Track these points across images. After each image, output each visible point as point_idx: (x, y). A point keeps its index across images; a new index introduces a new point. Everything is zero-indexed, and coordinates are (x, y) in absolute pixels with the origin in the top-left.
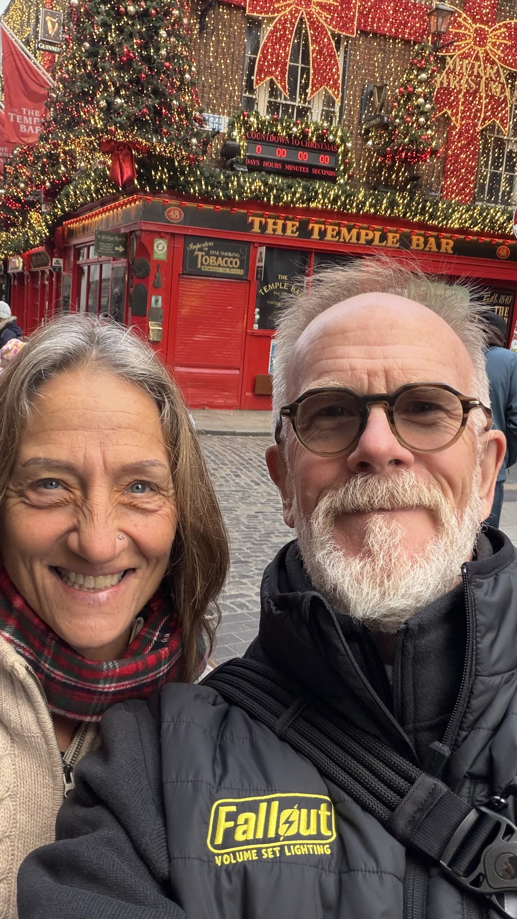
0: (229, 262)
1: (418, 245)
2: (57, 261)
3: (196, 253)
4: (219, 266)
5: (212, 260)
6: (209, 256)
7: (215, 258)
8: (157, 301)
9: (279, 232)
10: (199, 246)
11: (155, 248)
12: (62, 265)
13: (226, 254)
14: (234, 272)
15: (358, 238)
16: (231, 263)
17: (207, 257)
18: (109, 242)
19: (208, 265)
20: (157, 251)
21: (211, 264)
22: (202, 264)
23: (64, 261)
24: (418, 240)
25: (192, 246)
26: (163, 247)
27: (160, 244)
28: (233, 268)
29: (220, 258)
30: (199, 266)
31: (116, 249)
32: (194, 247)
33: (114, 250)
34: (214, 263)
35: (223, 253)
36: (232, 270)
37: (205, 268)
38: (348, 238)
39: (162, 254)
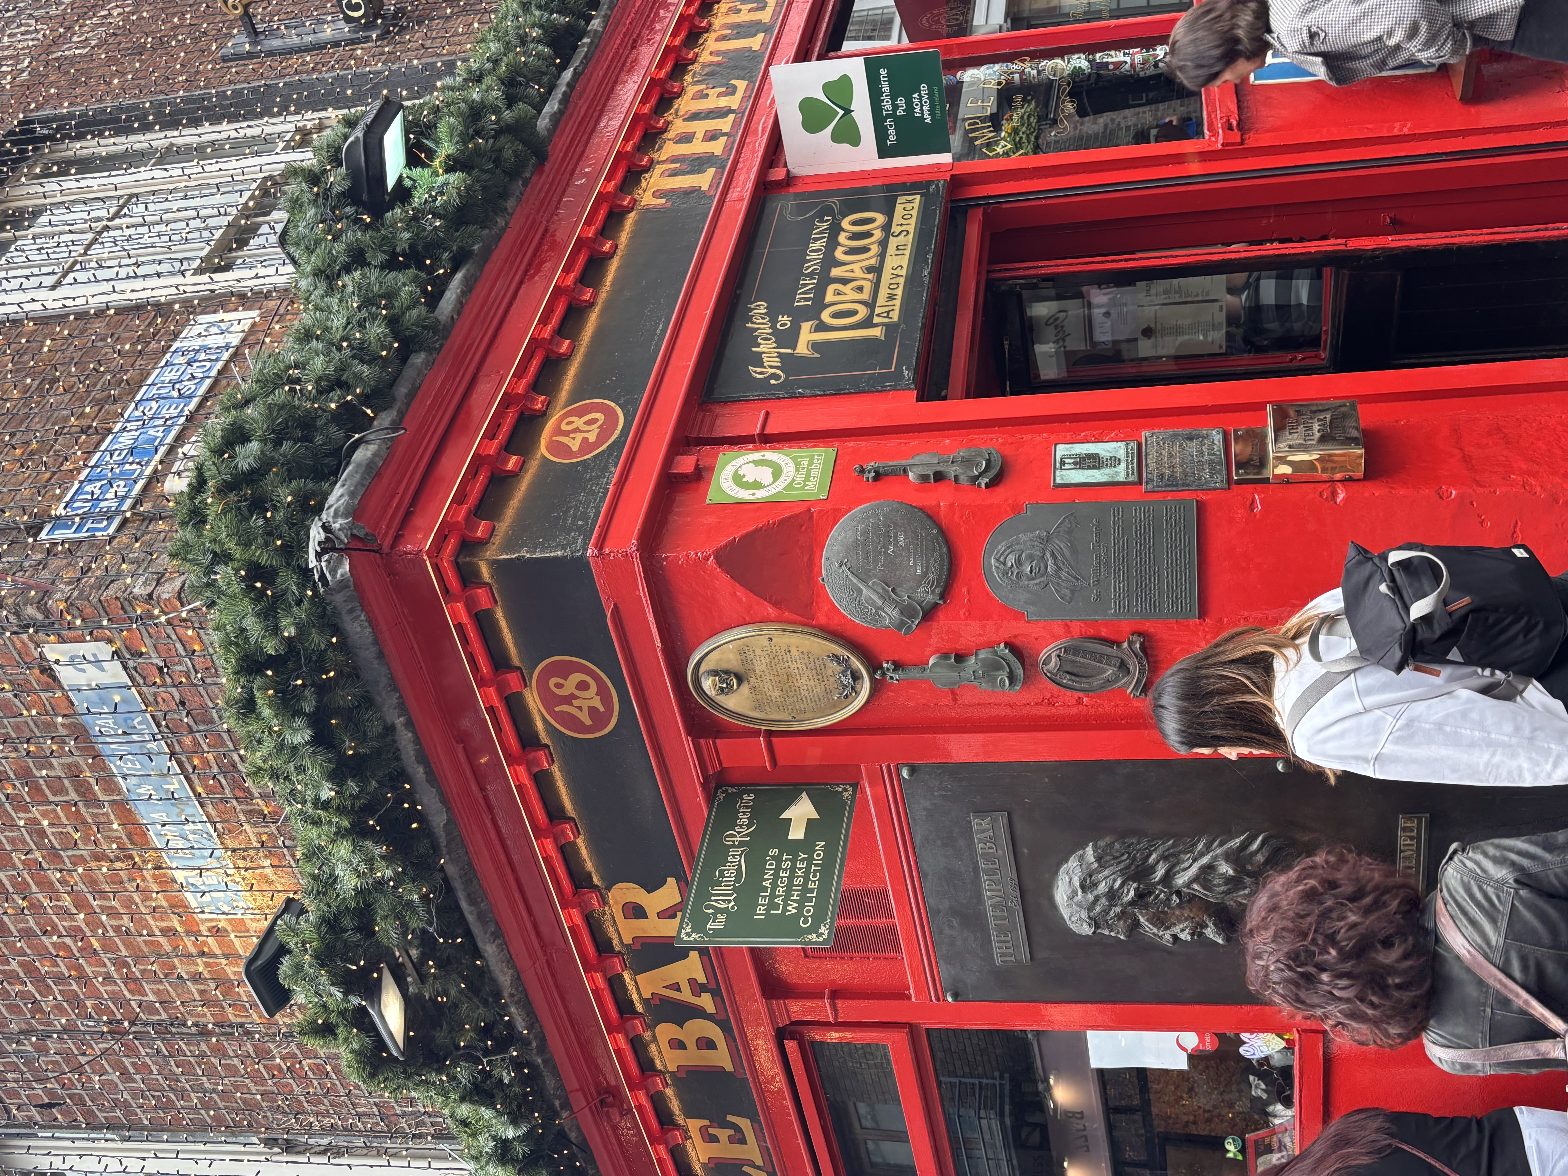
0: (858, 244)
3: (802, 348)
4: (875, 269)
5: (844, 296)
6: (819, 304)
7: (834, 287)
8: (1092, 462)
9: (723, 123)
10: (766, 348)
13: (814, 256)
14: (908, 226)
16: (860, 236)
17: (825, 316)
19: (871, 305)
21: (865, 296)
22: (864, 325)
26: (761, 464)
27: (738, 479)
28: (887, 228)
29: (837, 272)
30: (876, 332)
31: (797, 833)
32: (771, 360)
34: (860, 289)
35: (809, 267)
36: (895, 229)
37: (888, 312)
39: (797, 464)
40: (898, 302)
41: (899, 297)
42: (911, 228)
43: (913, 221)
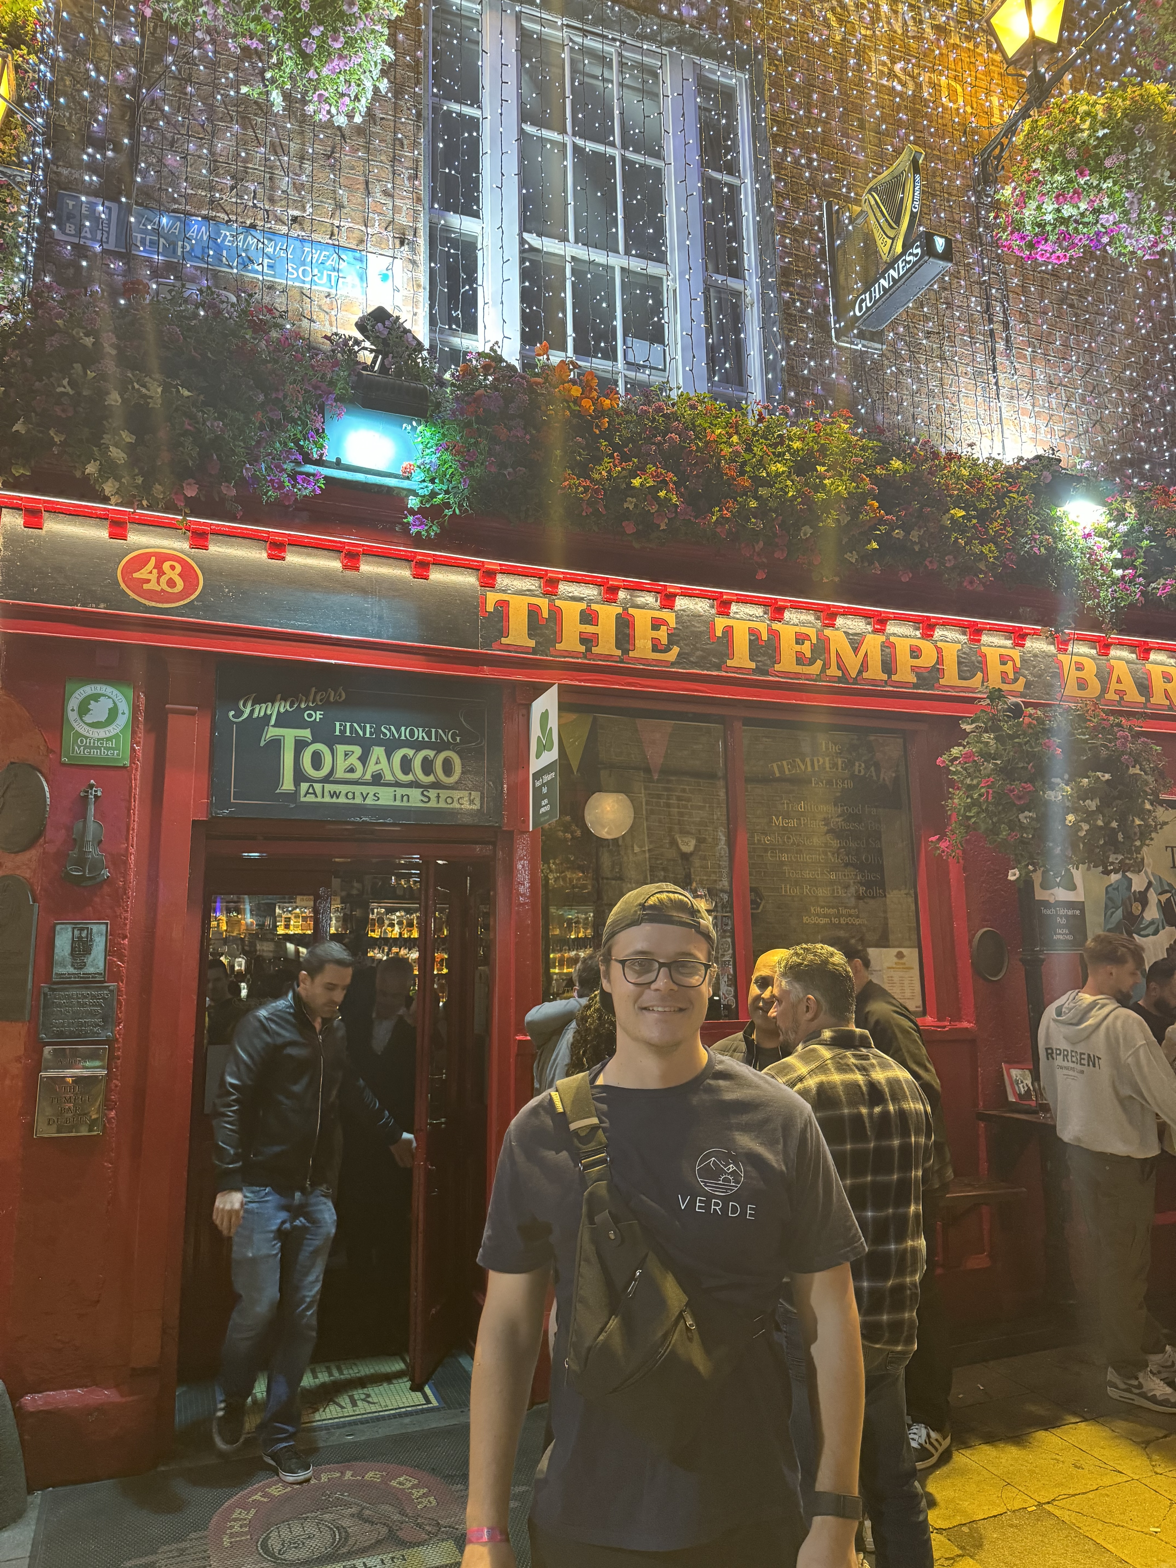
0: (417, 764)
1: (1081, 686)
3: (272, 732)
4: (377, 780)
5: (343, 758)
6: (331, 742)
7: (358, 750)
8: (81, 949)
9: (607, 646)
10: (281, 706)
11: (72, 716)
13: (405, 733)
14: (439, 801)
15: (889, 666)
16: (427, 766)
17: (319, 747)
19: (327, 780)
20: (82, 729)
21: (340, 774)
22: (299, 776)
25: (250, 708)
26: (113, 714)
27: (96, 697)
28: (437, 785)
29: (378, 752)
30: (287, 785)
32: (261, 712)
34: (352, 770)
35: (390, 730)
36: (432, 793)
37: (315, 793)
38: (853, 663)
39: (108, 739)
40: (327, 799)
41: (334, 800)
42: (433, 804)
43: (442, 805)
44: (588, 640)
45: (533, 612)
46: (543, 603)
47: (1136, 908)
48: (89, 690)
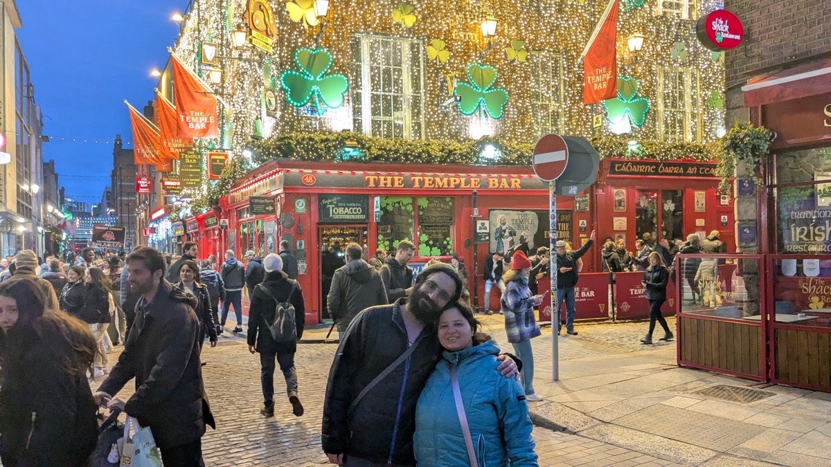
0: (353, 211)
1: (494, 185)
2: (224, 221)
3: (328, 206)
4: (346, 214)
5: (340, 210)
7: (343, 208)
8: (301, 245)
9: (389, 185)
10: (329, 201)
11: (297, 205)
12: (228, 224)
13: (351, 204)
14: (357, 217)
15: (449, 184)
16: (355, 211)
17: (336, 208)
18: (261, 204)
19: (338, 214)
20: (298, 207)
22: (333, 214)
23: (229, 221)
24: (494, 181)
25: (324, 202)
26: (303, 204)
27: (300, 202)
28: (357, 214)
29: (346, 208)
30: (331, 215)
31: (267, 208)
32: (326, 202)
33: (265, 209)
34: (342, 212)
35: (348, 204)
37: (336, 217)
38: (441, 185)
39: (302, 209)
40: (338, 218)
44: (385, 184)
45: (375, 179)
46: (376, 177)
47: (503, 233)
48: (298, 201)
